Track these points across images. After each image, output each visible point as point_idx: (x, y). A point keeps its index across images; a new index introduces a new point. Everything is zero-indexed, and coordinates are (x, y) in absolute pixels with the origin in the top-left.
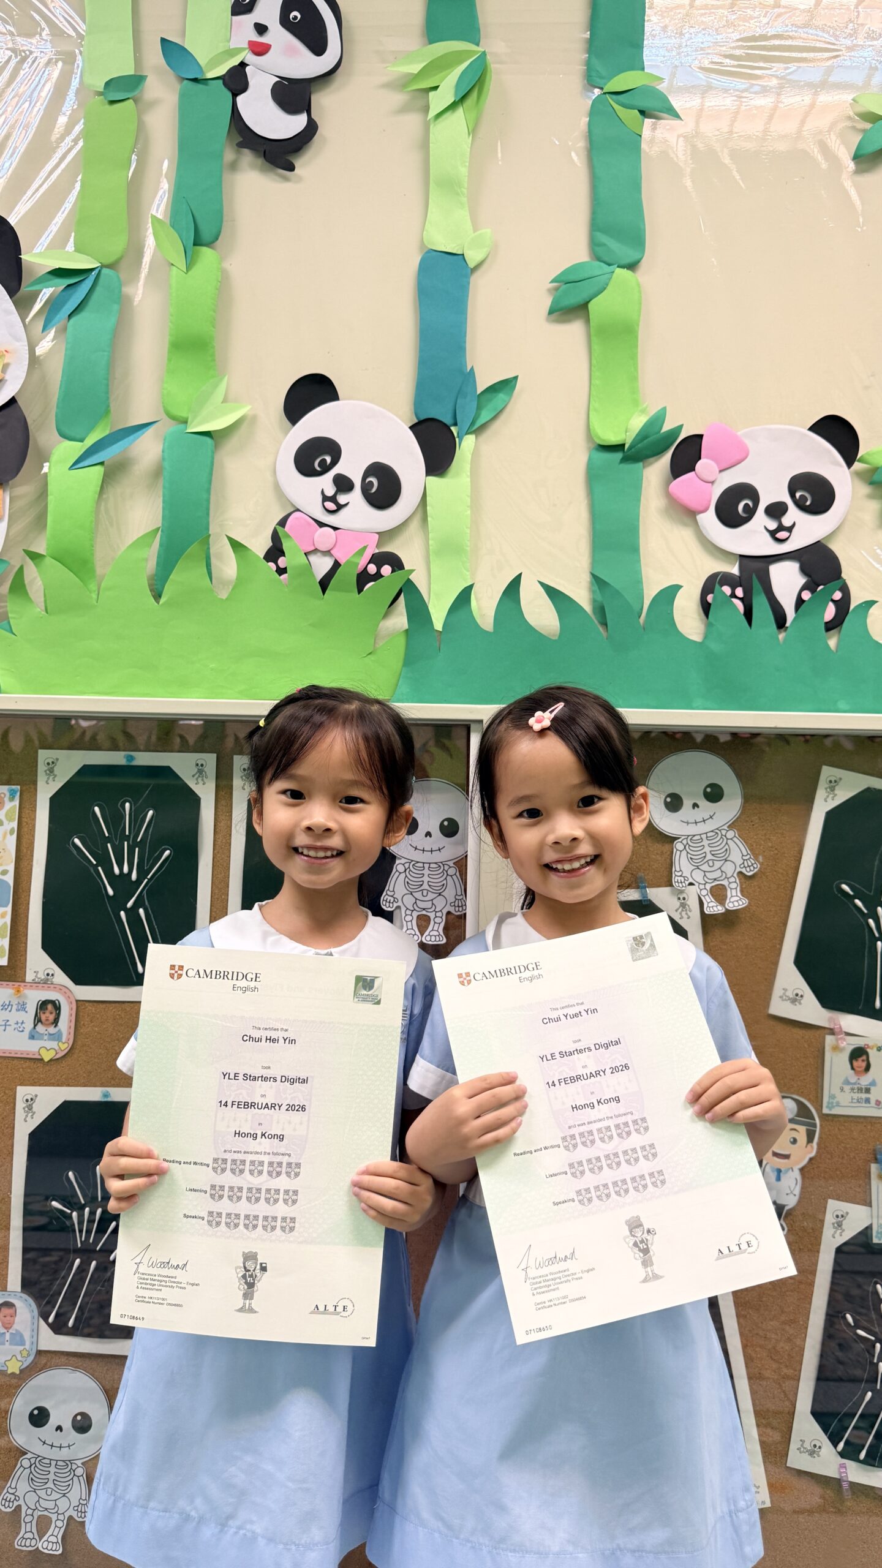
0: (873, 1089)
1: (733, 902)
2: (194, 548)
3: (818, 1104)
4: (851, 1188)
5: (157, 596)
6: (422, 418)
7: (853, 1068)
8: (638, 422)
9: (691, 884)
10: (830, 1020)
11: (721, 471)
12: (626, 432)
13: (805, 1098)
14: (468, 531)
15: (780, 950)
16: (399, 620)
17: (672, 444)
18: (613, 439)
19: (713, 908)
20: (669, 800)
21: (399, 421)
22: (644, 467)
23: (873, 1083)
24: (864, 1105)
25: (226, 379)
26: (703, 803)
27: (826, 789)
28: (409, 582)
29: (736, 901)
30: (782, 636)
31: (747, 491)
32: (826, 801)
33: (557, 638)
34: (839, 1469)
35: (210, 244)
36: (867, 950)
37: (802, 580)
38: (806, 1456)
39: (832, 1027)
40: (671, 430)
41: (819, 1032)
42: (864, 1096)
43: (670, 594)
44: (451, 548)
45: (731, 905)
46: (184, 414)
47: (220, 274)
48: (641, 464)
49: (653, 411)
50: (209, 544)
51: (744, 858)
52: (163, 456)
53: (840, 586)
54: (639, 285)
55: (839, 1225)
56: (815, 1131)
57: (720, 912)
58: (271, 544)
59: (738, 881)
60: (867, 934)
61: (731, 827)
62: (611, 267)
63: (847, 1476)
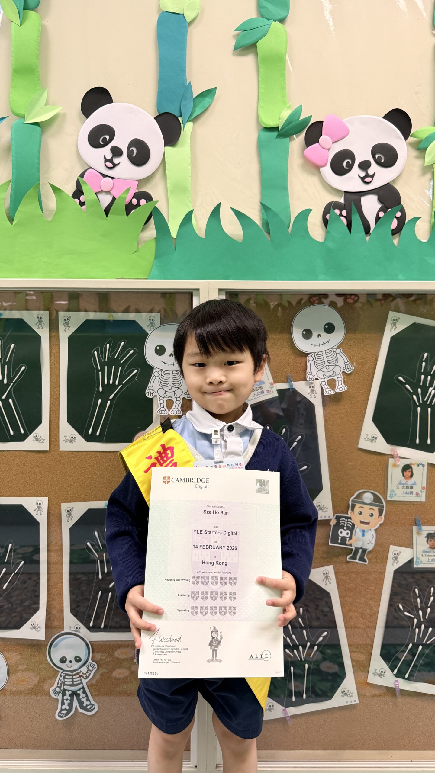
0: (414, 486)
1: (339, 388)
2: (31, 191)
3: (385, 494)
4: (402, 539)
5: (11, 220)
6: (161, 112)
7: (404, 476)
8: (286, 114)
9: (317, 379)
10: (392, 450)
11: (333, 143)
12: (279, 120)
13: (378, 492)
14: (190, 178)
15: (365, 413)
16: (151, 232)
17: (305, 127)
18: (272, 123)
19: (328, 391)
20: (304, 332)
21: (148, 115)
22: (290, 141)
23: (415, 484)
24: (409, 495)
25: (47, 91)
26: (324, 334)
27: (391, 324)
28: (155, 209)
29: (341, 387)
30: (368, 238)
31: (347, 154)
32: (391, 331)
33: (242, 241)
34: (394, 683)
35: (34, 9)
36: (412, 412)
37: (379, 206)
38: (377, 677)
39: (392, 454)
40: (305, 118)
41: (386, 457)
42: (410, 490)
43: (305, 214)
44: (181, 189)
45: (338, 390)
46: (22, 112)
47: (40, 27)
48: (288, 139)
49: (294, 107)
50: (40, 189)
51: (346, 364)
52: (11, 137)
53: (399, 209)
54: (286, 32)
55: (396, 558)
56: (383, 510)
57: (332, 394)
58: (76, 188)
59: (342, 377)
60: (412, 403)
61: (339, 347)
62: (270, 21)
63: (399, 687)
